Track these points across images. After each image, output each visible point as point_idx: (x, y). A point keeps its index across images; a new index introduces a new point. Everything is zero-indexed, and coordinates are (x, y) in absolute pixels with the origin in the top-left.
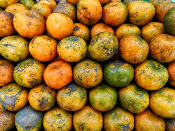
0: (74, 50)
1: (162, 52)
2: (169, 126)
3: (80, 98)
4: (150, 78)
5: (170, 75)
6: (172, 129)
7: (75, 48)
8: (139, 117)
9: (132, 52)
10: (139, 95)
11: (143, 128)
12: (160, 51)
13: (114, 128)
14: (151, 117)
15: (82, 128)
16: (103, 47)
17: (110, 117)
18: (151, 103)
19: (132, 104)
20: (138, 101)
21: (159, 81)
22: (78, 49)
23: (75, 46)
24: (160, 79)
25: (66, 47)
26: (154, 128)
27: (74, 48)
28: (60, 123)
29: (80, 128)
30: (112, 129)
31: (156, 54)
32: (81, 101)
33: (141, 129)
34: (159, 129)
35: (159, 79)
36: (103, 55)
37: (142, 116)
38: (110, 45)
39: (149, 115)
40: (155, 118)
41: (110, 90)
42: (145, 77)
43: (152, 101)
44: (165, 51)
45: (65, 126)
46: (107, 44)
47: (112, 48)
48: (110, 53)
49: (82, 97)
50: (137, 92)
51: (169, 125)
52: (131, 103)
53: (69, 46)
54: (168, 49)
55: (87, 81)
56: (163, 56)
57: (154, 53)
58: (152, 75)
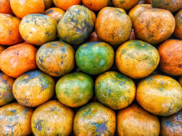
0: (36, 24)
1: (148, 25)
2: (165, 128)
3: (41, 86)
4: (132, 57)
5: (161, 57)
6: (170, 132)
7: (37, 23)
8: (122, 115)
9: (107, 25)
10: (120, 82)
11: (127, 129)
12: (145, 25)
13: (84, 128)
14: (138, 114)
15: (39, 127)
16: (70, 18)
17: (81, 114)
18: (138, 94)
19: (109, 94)
20: (118, 89)
21: (144, 60)
22: (41, 24)
23: (37, 20)
24: (146, 59)
25: (26, 21)
26: (142, 128)
27: (35, 22)
28: (11, 120)
29: (36, 127)
30: (81, 130)
31: (141, 30)
32: (42, 90)
33: (123, 131)
34: (149, 130)
35: (144, 58)
36: (71, 30)
37: (125, 113)
38: (80, 16)
39: (136, 112)
40: (144, 115)
41: (82, 77)
42: (126, 57)
43: (139, 91)
44: (151, 23)
45: (18, 125)
46: (75, 16)
47: (83, 20)
48: (81, 28)
49: (43, 85)
50: (117, 79)
51: (165, 126)
52: (108, 91)
53: (29, 20)
54: (154, 21)
55: (49, 63)
56: (150, 31)
57: (139, 29)
58: (135, 53)
